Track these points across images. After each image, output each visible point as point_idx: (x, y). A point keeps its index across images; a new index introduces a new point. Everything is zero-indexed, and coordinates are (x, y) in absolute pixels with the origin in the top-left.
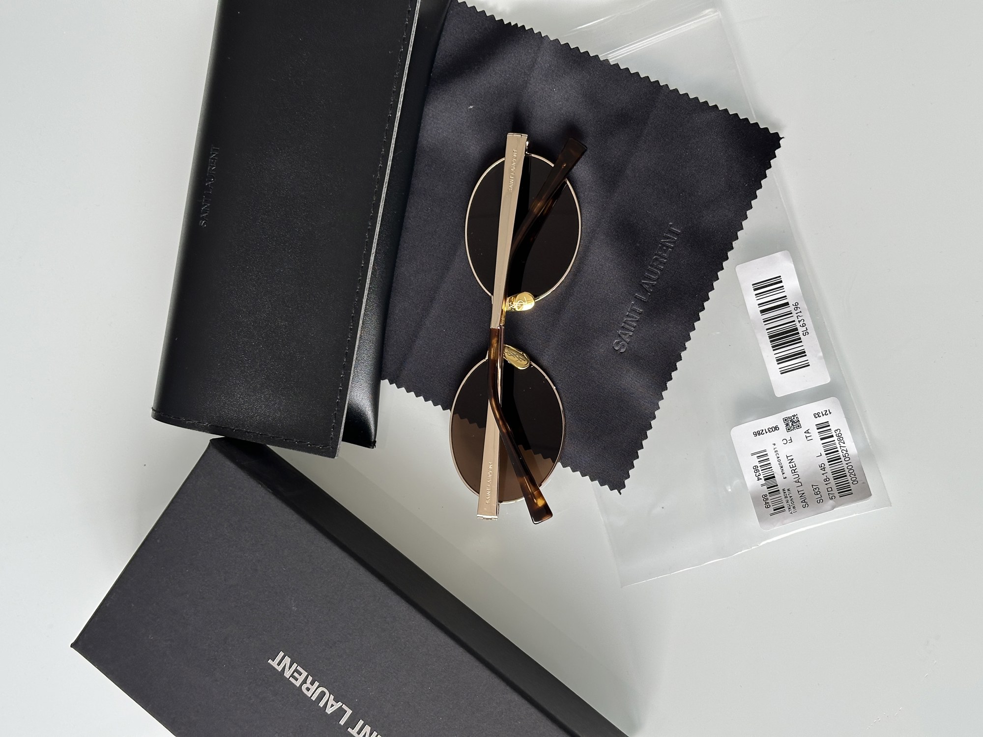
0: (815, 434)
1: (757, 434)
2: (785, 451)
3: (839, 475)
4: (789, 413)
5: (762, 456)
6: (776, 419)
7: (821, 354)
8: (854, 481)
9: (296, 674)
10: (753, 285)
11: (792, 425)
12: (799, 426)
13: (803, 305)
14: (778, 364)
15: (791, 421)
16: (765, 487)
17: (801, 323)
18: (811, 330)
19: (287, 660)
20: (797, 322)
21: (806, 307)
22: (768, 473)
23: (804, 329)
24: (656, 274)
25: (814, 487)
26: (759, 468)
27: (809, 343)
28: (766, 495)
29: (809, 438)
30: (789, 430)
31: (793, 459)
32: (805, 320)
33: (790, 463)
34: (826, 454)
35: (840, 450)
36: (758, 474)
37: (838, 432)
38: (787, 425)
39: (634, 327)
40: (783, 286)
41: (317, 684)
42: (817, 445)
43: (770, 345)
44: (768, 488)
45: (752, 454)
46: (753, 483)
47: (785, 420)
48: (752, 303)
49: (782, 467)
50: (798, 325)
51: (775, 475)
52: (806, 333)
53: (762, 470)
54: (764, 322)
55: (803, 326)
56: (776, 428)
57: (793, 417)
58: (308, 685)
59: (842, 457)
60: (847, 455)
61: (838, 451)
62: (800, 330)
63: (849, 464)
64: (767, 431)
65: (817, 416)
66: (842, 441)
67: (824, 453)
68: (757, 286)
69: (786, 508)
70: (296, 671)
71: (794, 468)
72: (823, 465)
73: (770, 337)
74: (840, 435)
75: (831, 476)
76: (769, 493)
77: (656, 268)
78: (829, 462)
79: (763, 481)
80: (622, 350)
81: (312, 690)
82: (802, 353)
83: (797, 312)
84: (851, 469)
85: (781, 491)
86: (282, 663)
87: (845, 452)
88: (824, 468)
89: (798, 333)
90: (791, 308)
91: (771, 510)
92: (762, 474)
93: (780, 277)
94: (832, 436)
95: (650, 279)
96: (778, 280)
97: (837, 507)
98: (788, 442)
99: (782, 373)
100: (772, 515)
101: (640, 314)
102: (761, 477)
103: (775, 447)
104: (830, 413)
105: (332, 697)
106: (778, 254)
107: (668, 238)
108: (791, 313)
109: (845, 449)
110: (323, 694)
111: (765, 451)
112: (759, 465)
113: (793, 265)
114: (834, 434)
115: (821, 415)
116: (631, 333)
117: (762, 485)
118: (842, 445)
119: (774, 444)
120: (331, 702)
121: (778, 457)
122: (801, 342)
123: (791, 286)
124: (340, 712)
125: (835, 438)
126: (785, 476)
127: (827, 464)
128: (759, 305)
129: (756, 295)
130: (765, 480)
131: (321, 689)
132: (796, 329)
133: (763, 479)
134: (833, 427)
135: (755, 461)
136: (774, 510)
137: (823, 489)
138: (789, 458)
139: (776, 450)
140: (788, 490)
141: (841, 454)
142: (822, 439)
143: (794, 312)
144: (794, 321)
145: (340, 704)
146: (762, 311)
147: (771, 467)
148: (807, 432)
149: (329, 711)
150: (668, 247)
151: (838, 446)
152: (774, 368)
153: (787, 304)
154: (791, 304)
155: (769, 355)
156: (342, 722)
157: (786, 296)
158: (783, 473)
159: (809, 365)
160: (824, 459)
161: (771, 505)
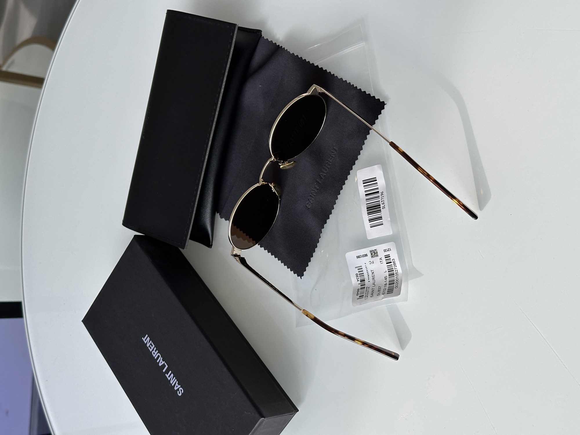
0: (384, 260)
1: (358, 257)
2: (371, 267)
3: (392, 283)
4: (373, 248)
5: (360, 269)
6: (366, 251)
7: (389, 219)
8: (396, 286)
9: (151, 346)
10: (363, 181)
11: (374, 254)
12: (377, 255)
13: (385, 194)
14: (369, 222)
15: (374, 252)
16: (360, 285)
17: (383, 202)
18: (386, 207)
19: (148, 339)
20: (381, 202)
21: (386, 194)
22: (362, 278)
23: (383, 205)
24: (326, 170)
25: (379, 288)
26: (358, 275)
27: (384, 213)
28: (359, 289)
29: (381, 262)
30: (372, 257)
31: (373, 272)
32: (385, 201)
33: (372, 274)
34: (388, 272)
35: (394, 270)
36: (358, 278)
37: (394, 261)
38: (372, 254)
39: (314, 196)
40: (377, 183)
41: (157, 351)
42: (384, 267)
43: (366, 212)
44: (361, 286)
45: (356, 268)
46: (355, 282)
47: (371, 251)
48: (362, 190)
49: (368, 276)
50: (381, 203)
51: (365, 279)
52: (384, 208)
53: (360, 276)
54: (366, 200)
55: (383, 204)
56: (366, 255)
57: (375, 251)
58: (154, 351)
59: (395, 274)
60: (397, 273)
61: (393, 270)
62: (382, 206)
63: (397, 278)
64: (362, 256)
65: (385, 251)
66: (395, 265)
67: (387, 271)
68: (365, 182)
69: (364, 297)
70: (151, 344)
71: (374, 277)
72: (386, 277)
73: (367, 208)
74: (394, 262)
75: (388, 283)
76: (361, 288)
77: (326, 167)
78: (389, 276)
79: (359, 282)
80: (309, 207)
81: (155, 354)
82: (380, 218)
83: (382, 196)
84: (397, 280)
85: (366, 288)
86: (146, 340)
87: (396, 271)
88: (386, 279)
89: (380, 207)
90: (380, 194)
91: (358, 297)
92: (359, 278)
93: (376, 178)
94: (391, 262)
95: (324, 173)
96: (374, 179)
97: (384, 298)
98: (372, 263)
99: (371, 227)
100: (358, 299)
101: (318, 189)
102: (359, 280)
103: (366, 265)
104: (391, 250)
105: (162, 358)
106: (376, 166)
107: (333, 152)
108: (379, 197)
109: (396, 269)
110: (159, 356)
111: (361, 266)
112: (358, 273)
113: (382, 172)
114: (392, 261)
115: (386, 250)
116: (313, 199)
117: (359, 284)
118: (396, 267)
119: (365, 264)
120: (161, 360)
121: (367, 271)
122: (381, 212)
123: (381, 183)
124: (164, 366)
125: (392, 263)
126: (369, 280)
127: (388, 276)
128: (365, 191)
129: (364, 186)
130: (361, 281)
131: (159, 354)
132: (380, 205)
133: (360, 281)
134: (392, 258)
135: (357, 271)
136: (359, 297)
137: (382, 288)
138: (372, 272)
139: (366, 266)
140: (369, 288)
141: (395, 272)
142: (387, 263)
143: (380, 196)
144: (379, 201)
145: (164, 362)
146: (366, 195)
147: (364, 275)
148: (381, 259)
149: (160, 365)
150: (332, 157)
151: (394, 268)
152: (367, 224)
153: (378, 192)
154: (380, 192)
155: (366, 217)
156: (164, 371)
157: (378, 188)
158: (369, 279)
159: (383, 224)
160: (387, 274)
161: (359, 294)
